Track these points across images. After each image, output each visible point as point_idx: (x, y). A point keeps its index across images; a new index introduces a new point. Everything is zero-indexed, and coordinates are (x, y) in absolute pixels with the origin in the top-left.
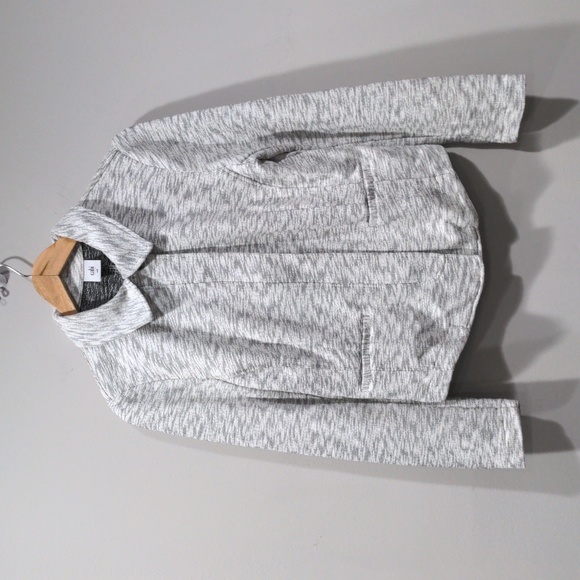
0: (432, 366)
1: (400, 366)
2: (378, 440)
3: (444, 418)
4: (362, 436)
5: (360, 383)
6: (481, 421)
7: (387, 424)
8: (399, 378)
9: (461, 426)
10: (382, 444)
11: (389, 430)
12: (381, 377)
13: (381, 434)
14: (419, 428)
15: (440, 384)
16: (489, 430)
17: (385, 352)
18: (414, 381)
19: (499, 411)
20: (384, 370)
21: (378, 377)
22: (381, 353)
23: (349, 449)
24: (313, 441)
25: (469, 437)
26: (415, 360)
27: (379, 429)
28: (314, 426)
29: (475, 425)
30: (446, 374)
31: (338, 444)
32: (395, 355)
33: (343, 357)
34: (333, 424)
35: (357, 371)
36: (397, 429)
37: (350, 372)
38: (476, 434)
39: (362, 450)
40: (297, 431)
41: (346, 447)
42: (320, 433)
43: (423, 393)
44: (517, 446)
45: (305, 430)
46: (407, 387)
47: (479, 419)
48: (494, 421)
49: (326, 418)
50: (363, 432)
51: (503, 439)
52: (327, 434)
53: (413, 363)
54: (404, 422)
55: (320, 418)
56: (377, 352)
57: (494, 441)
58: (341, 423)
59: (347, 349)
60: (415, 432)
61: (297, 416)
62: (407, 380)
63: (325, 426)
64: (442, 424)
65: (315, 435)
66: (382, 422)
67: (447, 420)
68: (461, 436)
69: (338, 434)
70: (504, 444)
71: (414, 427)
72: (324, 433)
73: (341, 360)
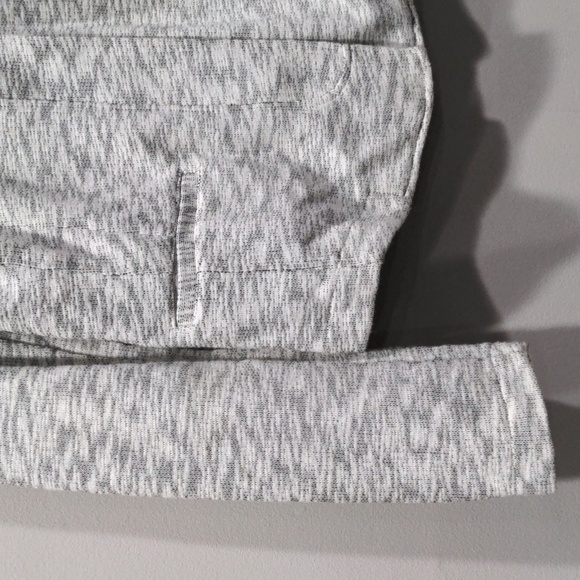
0: (333, 259)
1: (262, 262)
2: (219, 440)
3: (366, 382)
4: (180, 430)
5: (173, 305)
6: (449, 383)
7: (237, 398)
8: (261, 288)
9: (406, 395)
10: (227, 450)
11: (241, 411)
12: (220, 287)
13: (225, 421)
14: (311, 403)
15: (354, 303)
16: (469, 401)
17: (227, 235)
18: (295, 294)
19: (486, 362)
20: (225, 270)
21: (214, 288)
22: (220, 237)
23: (149, 464)
24: (61, 447)
25: (426, 417)
26: (297, 248)
27: (219, 410)
28: (63, 410)
29: (437, 393)
30: (365, 273)
31: (122, 452)
32: (251, 239)
33: (131, 246)
34: (109, 402)
35: (165, 276)
36: (261, 408)
37: (148, 279)
38: (440, 412)
39: (181, 467)
40: (22, 424)
41: (143, 460)
42: (79, 426)
43: (318, 328)
44: (535, 432)
45: (42, 420)
46: (279, 311)
47: (444, 380)
48: (479, 382)
49: (92, 389)
50: (182, 416)
51: (504, 418)
52: (95, 429)
53: (292, 253)
54: (278, 391)
55: (77, 390)
56: (211, 236)
57: (483, 425)
58: (129, 400)
59: (143, 231)
60: (302, 412)
61: (22, 387)
62: (279, 292)
63: (89, 408)
64: (363, 394)
65: (67, 433)
66: (225, 393)
67: (373, 385)
68: (406, 416)
69: (123, 426)
70: (507, 429)
71: (298, 402)
72: (87, 427)
73: (127, 254)
